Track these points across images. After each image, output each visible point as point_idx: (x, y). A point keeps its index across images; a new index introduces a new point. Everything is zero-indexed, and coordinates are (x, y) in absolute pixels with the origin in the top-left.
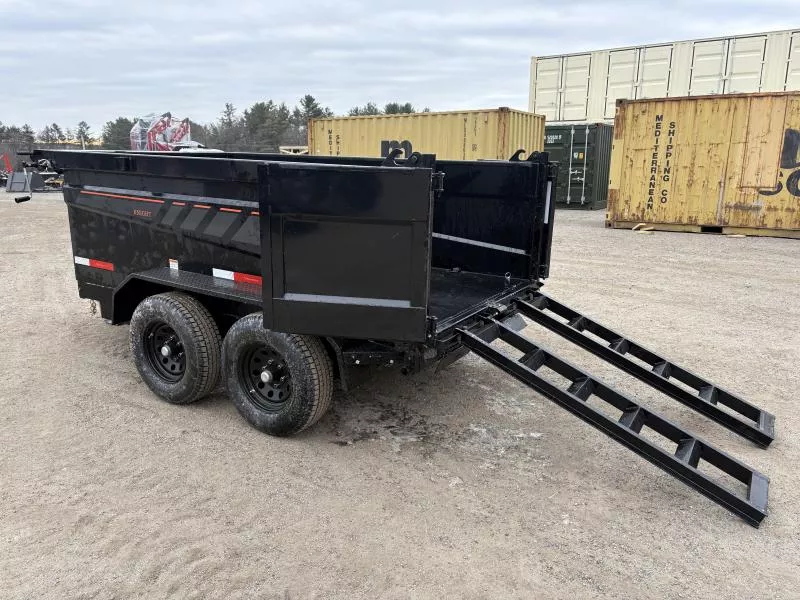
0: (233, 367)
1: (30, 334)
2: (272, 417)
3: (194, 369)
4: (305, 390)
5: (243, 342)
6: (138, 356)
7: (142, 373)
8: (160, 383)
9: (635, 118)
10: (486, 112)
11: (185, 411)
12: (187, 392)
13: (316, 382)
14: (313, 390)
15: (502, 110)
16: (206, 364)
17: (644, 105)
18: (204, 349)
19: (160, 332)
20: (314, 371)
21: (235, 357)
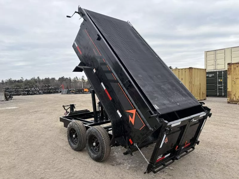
0: (87, 141)
1: (50, 130)
2: (95, 156)
3: (79, 142)
4: (102, 149)
5: (89, 134)
6: (68, 137)
7: (69, 141)
8: (73, 145)
9: (235, 68)
10: (185, 69)
11: (77, 153)
12: (78, 148)
13: (105, 147)
14: (104, 149)
15: (190, 68)
16: (82, 140)
17: (237, 64)
18: (82, 136)
19: (73, 131)
20: (105, 144)
21: (88, 138)
